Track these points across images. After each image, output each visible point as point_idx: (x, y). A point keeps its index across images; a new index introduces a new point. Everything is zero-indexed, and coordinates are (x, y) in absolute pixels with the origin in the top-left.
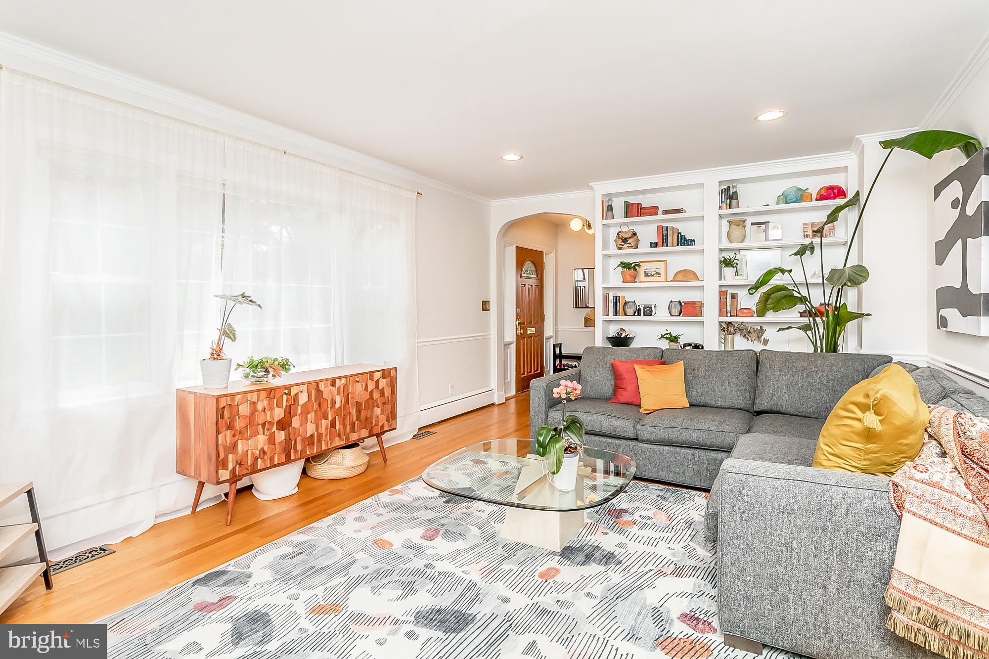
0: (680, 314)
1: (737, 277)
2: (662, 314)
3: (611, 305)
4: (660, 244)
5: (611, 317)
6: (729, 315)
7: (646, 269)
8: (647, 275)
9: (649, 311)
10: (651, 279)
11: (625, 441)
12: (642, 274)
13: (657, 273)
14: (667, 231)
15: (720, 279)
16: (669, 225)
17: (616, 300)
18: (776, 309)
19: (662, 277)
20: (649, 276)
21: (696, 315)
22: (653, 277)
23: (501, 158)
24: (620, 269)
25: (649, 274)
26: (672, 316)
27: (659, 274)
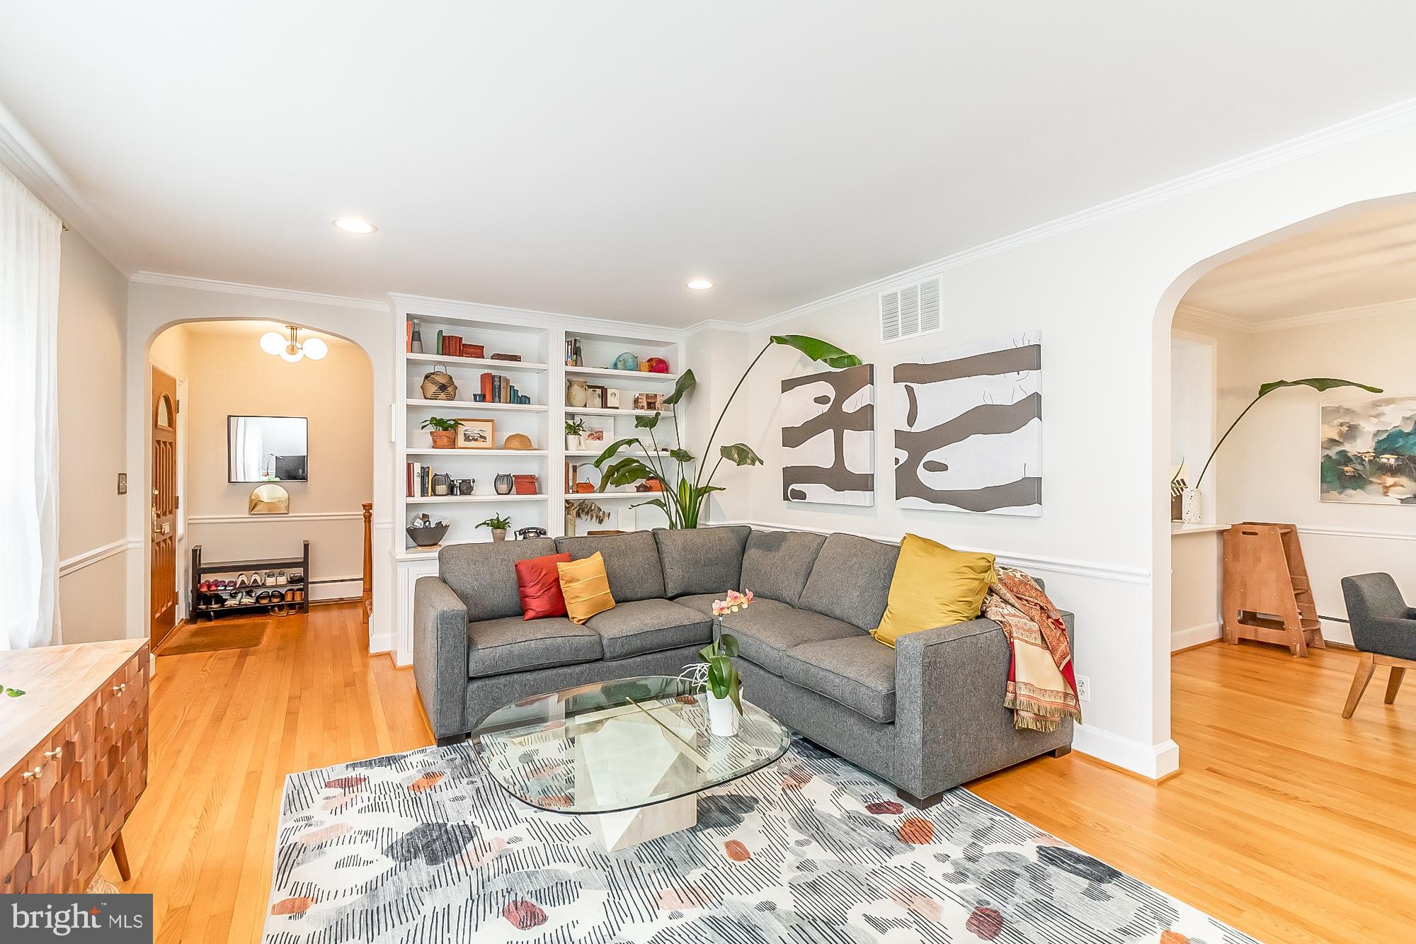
0: (509, 492)
1: (580, 448)
2: (484, 491)
3: (417, 481)
4: (488, 397)
5: (418, 498)
6: (571, 491)
7: (466, 430)
8: (467, 438)
9: (466, 487)
10: (473, 444)
11: (587, 665)
12: (461, 438)
13: (481, 437)
14: (500, 382)
15: (567, 449)
16: (502, 374)
17: (425, 472)
18: (618, 483)
19: (488, 443)
20: (470, 441)
21: (535, 493)
22: (476, 442)
23: (334, 222)
24: (431, 428)
25: (471, 438)
26: (499, 494)
27: (485, 438)
